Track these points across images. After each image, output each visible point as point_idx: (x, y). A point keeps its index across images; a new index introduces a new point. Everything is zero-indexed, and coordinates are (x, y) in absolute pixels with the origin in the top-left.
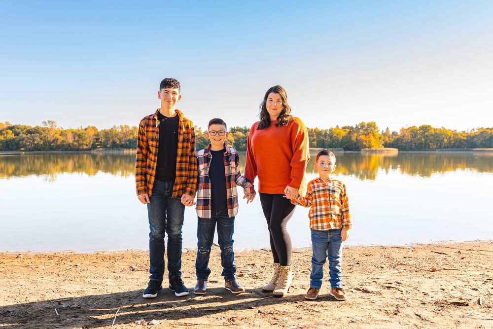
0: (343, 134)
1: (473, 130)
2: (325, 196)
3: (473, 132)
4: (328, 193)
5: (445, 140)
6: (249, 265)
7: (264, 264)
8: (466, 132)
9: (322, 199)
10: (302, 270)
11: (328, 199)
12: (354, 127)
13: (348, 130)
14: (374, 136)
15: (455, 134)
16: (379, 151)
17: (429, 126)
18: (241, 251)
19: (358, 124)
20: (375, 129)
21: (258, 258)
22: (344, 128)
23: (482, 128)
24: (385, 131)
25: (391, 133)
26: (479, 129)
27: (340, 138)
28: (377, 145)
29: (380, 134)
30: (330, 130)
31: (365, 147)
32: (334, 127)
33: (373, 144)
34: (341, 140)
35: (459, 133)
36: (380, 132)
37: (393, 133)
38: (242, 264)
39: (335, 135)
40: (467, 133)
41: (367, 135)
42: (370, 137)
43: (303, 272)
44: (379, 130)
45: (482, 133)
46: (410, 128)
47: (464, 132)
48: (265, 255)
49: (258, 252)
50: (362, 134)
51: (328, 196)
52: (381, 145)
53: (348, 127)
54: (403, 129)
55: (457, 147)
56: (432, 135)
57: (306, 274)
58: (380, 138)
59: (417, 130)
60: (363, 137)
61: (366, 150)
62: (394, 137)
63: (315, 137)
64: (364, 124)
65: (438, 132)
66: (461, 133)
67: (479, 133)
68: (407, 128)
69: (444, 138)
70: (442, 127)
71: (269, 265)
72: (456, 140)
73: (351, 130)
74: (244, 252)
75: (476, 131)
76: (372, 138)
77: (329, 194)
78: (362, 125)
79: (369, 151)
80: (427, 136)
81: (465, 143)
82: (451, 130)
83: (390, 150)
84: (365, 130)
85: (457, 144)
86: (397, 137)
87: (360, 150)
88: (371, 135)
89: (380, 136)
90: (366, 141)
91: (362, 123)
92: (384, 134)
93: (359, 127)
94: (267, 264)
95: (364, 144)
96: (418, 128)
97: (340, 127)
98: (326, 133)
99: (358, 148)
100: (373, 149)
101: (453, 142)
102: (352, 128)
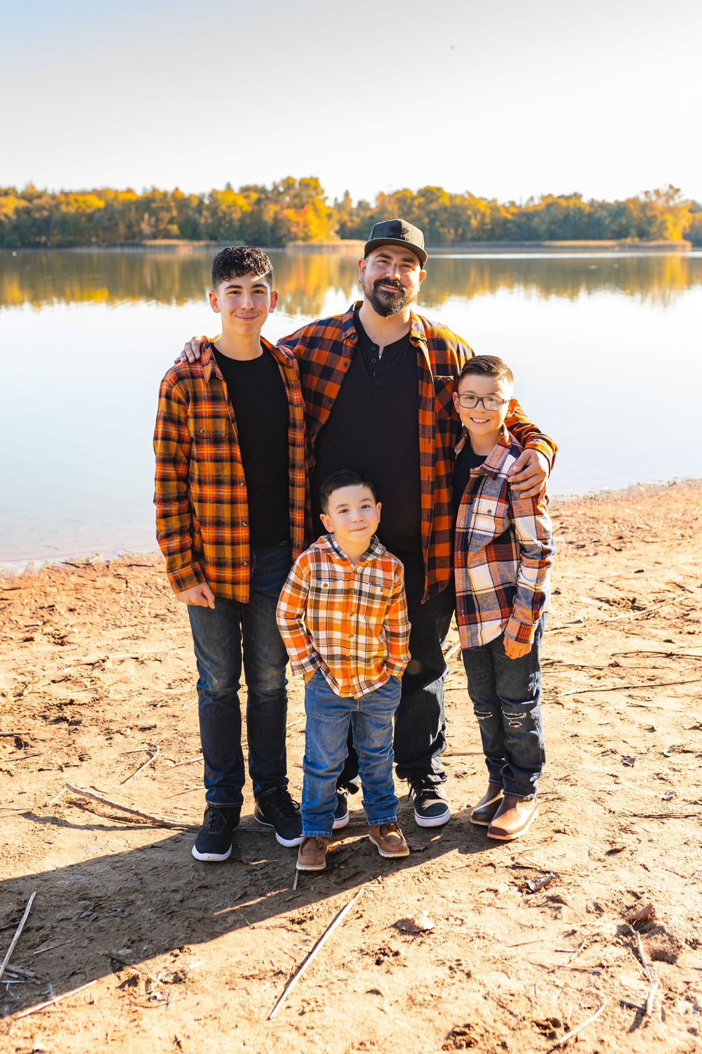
0: (244, 204)
1: (532, 199)
2: (346, 607)
3: (531, 204)
4: (355, 601)
5: (474, 222)
6: (41, 608)
7: (73, 603)
8: (518, 203)
9: (338, 615)
10: (153, 612)
11: (353, 618)
12: (269, 187)
13: (254, 196)
14: (316, 210)
15: (493, 207)
16: (328, 246)
17: (439, 189)
18: (20, 572)
19: (278, 180)
20: (317, 194)
21: (60, 587)
22: (245, 190)
23: (550, 196)
24: (341, 199)
25: (354, 205)
26: (543, 198)
27: (237, 216)
28: (324, 233)
29: (329, 208)
30: (211, 196)
31: (295, 238)
32: (221, 187)
33: (313, 229)
34: (240, 220)
35: (503, 206)
36: (330, 203)
37: (361, 204)
38: (27, 608)
39: (223, 207)
40: (520, 207)
41: (300, 207)
42: (306, 213)
43: (156, 616)
44: (327, 198)
45: (549, 206)
46: (397, 192)
47: (513, 204)
48: (74, 579)
49: (58, 571)
50: (288, 207)
51: (354, 609)
52: (332, 233)
53: (255, 189)
54: (382, 194)
55: (499, 239)
56: (445, 209)
57: (162, 620)
58: (329, 216)
59: (413, 198)
60: (289, 213)
61: (297, 247)
62: (362, 213)
63: (175, 213)
64: (291, 182)
65: (458, 201)
66: (507, 205)
67: (543, 206)
68: (391, 193)
69: (470, 218)
70: (468, 193)
71: (84, 604)
72: (495, 221)
73: (262, 196)
74: (28, 574)
75: (537, 201)
76: (311, 216)
77: (359, 605)
78: (288, 184)
79: (304, 247)
80: (435, 213)
81: (514, 229)
82: (485, 199)
83: (353, 246)
84: (296, 196)
85: (498, 231)
86: (369, 214)
87: (283, 246)
88: (309, 209)
89: (328, 212)
90: (297, 223)
91: (289, 178)
92: (339, 207)
93: (281, 189)
94: (80, 603)
95: (294, 229)
96: (415, 193)
97: (236, 188)
98: (201, 202)
99: (280, 239)
100: (314, 242)
101: (489, 227)
102: (263, 190)
